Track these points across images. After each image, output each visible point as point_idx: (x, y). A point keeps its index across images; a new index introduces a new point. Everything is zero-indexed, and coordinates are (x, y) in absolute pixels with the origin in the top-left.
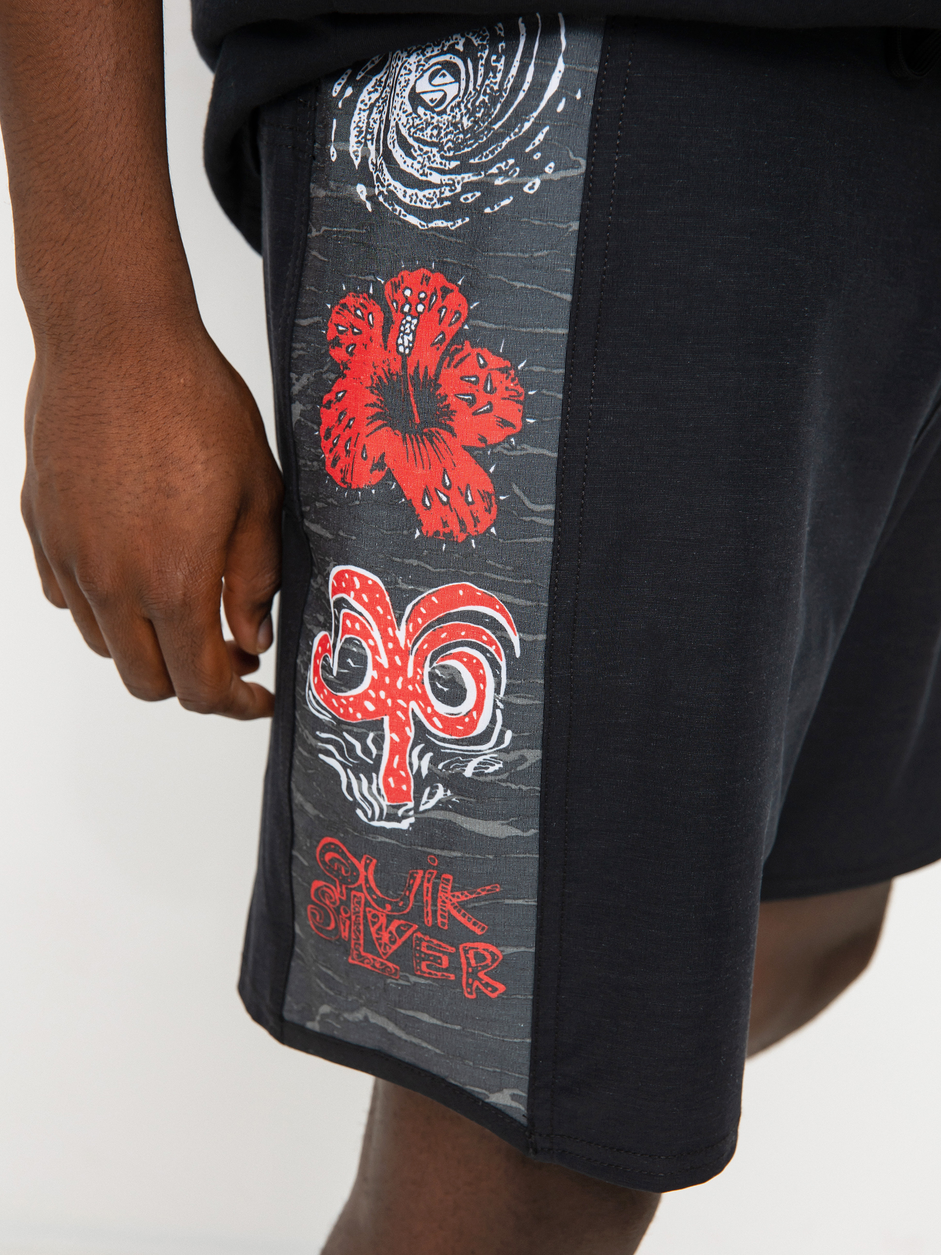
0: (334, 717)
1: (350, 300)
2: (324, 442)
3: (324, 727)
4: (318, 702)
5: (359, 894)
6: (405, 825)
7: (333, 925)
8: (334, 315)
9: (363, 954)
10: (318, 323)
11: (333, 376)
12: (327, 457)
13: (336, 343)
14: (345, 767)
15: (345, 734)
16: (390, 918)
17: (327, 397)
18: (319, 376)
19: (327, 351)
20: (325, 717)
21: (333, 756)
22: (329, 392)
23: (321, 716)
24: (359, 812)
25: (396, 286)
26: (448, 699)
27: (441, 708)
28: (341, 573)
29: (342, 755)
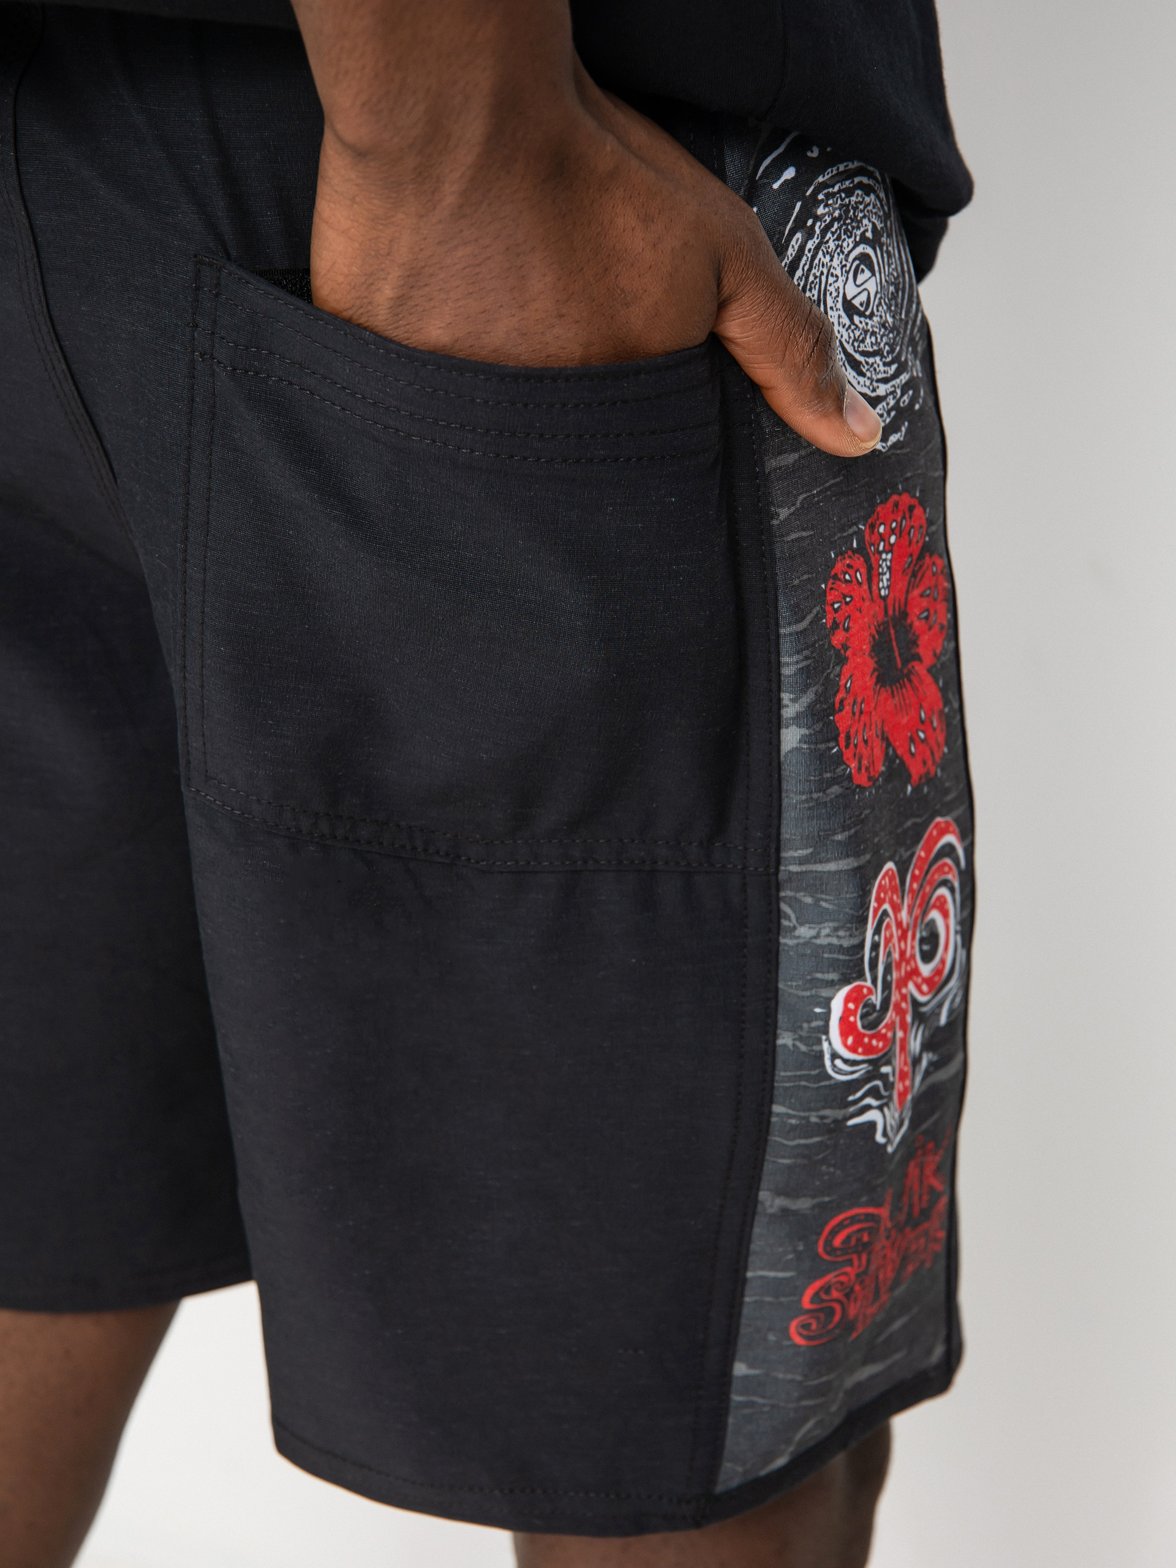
0: (870, 1063)
4: (851, 1063)
7: (837, 1317)
9: (868, 1313)
20: (860, 1071)
23: (855, 1074)
25: (873, 527)
26: (927, 957)
27: (926, 970)
29: (879, 1098)
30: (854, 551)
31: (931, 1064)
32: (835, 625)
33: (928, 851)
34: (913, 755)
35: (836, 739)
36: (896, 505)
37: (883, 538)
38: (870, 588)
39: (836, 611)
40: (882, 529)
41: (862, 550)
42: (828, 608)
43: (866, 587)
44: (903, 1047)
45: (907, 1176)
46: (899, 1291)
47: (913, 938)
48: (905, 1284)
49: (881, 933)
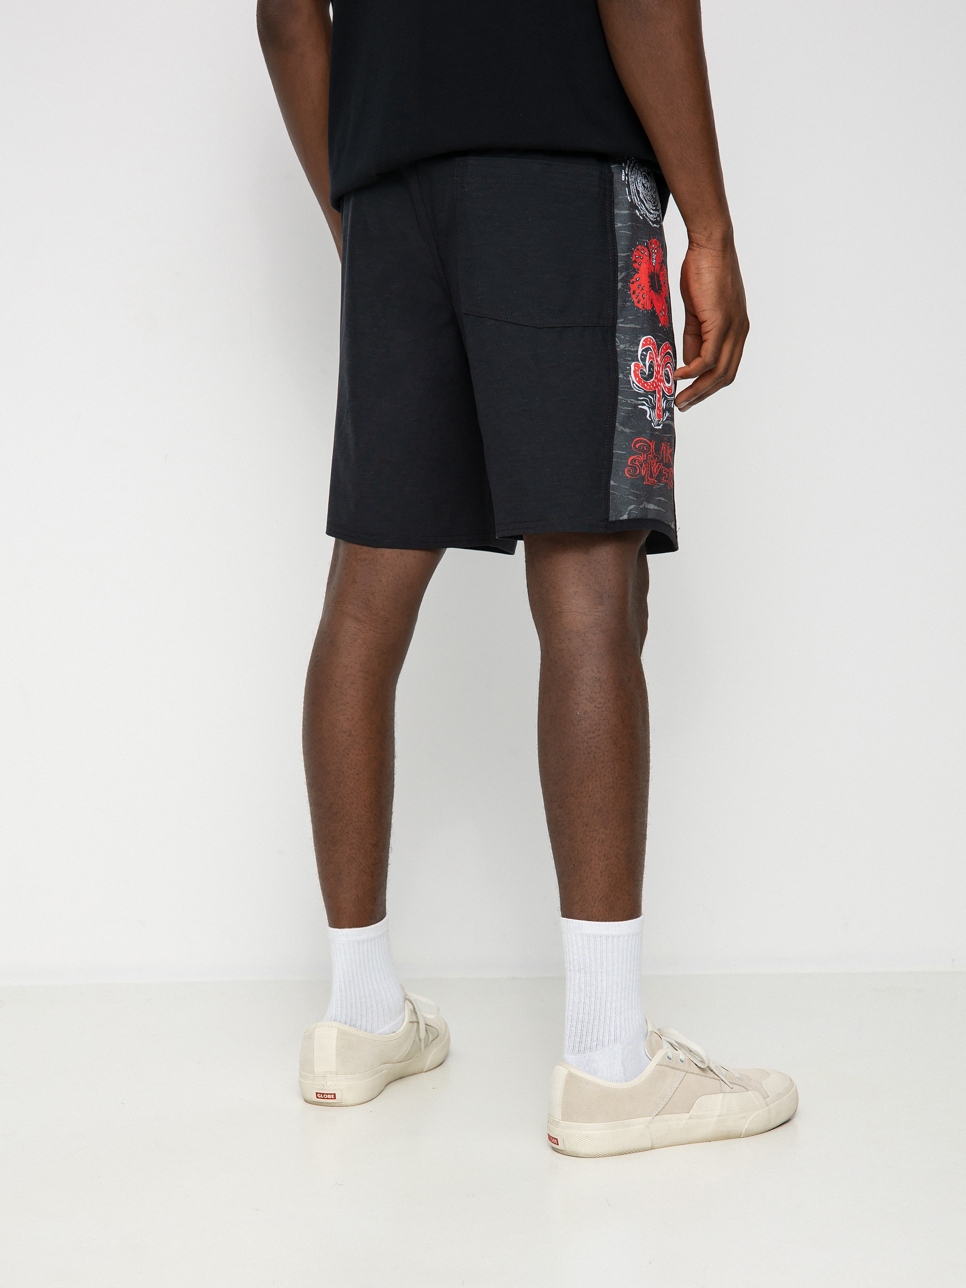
0: (645, 391)
1: (639, 247)
2: (633, 296)
3: (641, 395)
4: (639, 387)
5: (651, 455)
6: (660, 427)
7: (638, 471)
8: (634, 253)
9: (649, 479)
10: (629, 255)
11: (634, 273)
12: (635, 300)
13: (635, 262)
14: (649, 408)
15: (649, 396)
16: (657, 462)
17: (632, 280)
18: (628, 273)
19: (632, 264)
20: (642, 392)
21: (644, 405)
22: (632, 278)
23: (640, 392)
24: (652, 424)
26: (668, 381)
27: (667, 385)
28: (648, 338)
29: (648, 404)
33: (666, 349)
44: (659, 401)
45: (662, 446)
46: (661, 484)
47: (662, 370)
48: (662, 484)
49: (647, 353)
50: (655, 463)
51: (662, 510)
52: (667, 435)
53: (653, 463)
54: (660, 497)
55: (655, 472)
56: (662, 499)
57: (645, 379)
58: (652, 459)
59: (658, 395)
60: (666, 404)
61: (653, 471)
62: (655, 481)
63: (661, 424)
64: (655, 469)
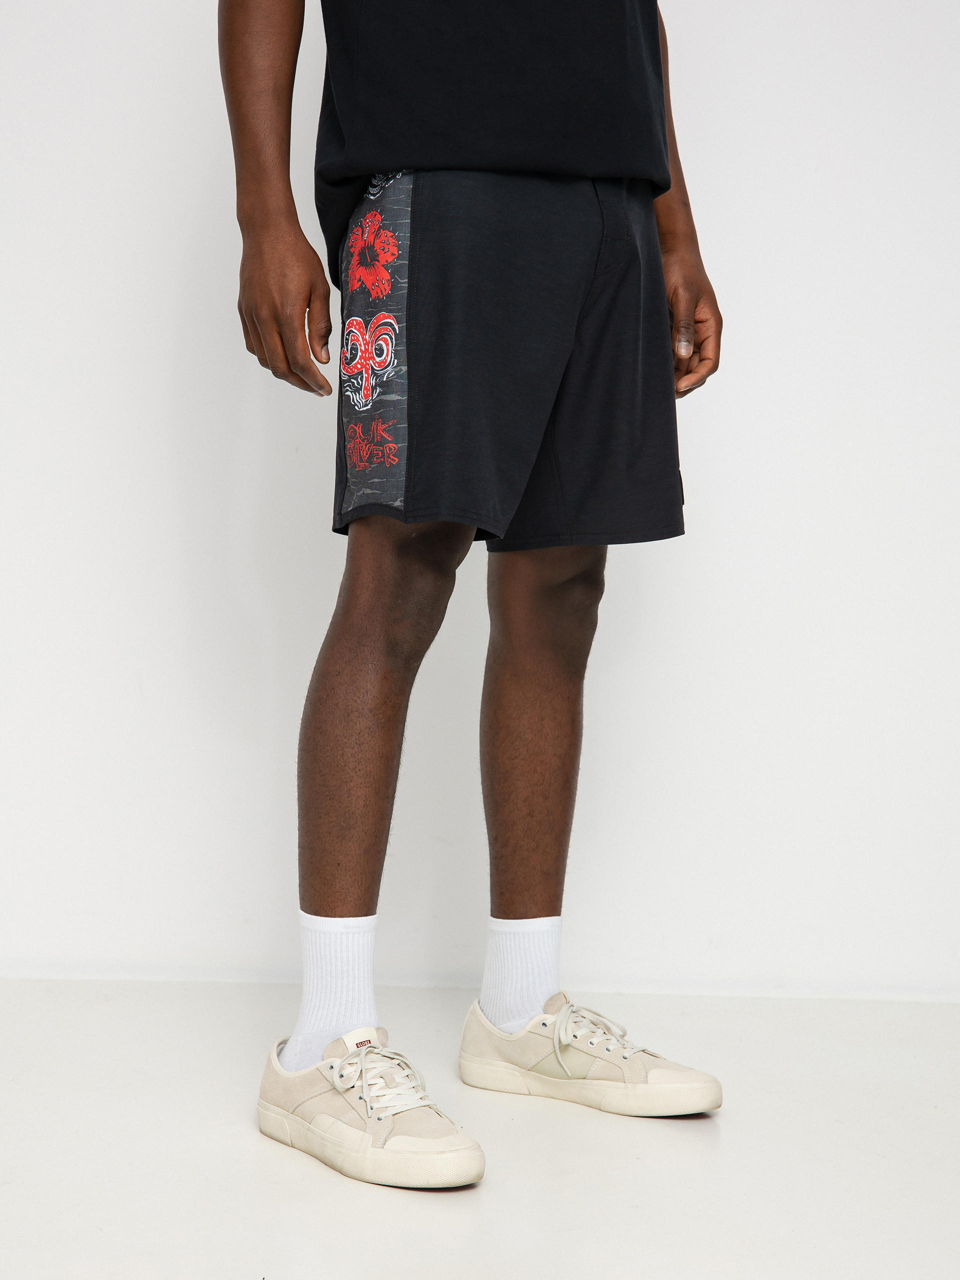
0: (348, 376)
4: (344, 374)
5: (358, 440)
6: (369, 407)
7: (352, 459)
9: (359, 464)
14: (351, 392)
16: (367, 444)
20: (346, 378)
21: (348, 391)
24: (356, 407)
25: (365, 220)
26: (380, 356)
27: (378, 359)
28: (350, 321)
29: (351, 389)
30: (359, 226)
31: (380, 392)
32: (352, 246)
33: (378, 322)
34: (373, 289)
35: (348, 277)
36: (372, 214)
37: (368, 223)
38: (362, 237)
39: (353, 242)
40: (368, 221)
41: (361, 226)
42: (351, 241)
43: (360, 236)
44: (367, 379)
45: (372, 425)
46: (372, 466)
47: (372, 346)
48: (375, 465)
49: (349, 336)
50: (364, 447)
51: (377, 492)
52: (378, 412)
53: (362, 447)
54: (373, 479)
55: (365, 455)
56: (376, 480)
57: (347, 363)
58: (360, 443)
59: (365, 375)
60: (376, 380)
61: (362, 454)
62: (366, 464)
63: (369, 404)
64: (365, 452)
